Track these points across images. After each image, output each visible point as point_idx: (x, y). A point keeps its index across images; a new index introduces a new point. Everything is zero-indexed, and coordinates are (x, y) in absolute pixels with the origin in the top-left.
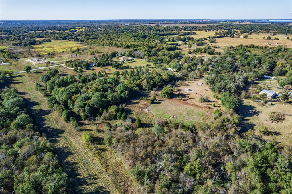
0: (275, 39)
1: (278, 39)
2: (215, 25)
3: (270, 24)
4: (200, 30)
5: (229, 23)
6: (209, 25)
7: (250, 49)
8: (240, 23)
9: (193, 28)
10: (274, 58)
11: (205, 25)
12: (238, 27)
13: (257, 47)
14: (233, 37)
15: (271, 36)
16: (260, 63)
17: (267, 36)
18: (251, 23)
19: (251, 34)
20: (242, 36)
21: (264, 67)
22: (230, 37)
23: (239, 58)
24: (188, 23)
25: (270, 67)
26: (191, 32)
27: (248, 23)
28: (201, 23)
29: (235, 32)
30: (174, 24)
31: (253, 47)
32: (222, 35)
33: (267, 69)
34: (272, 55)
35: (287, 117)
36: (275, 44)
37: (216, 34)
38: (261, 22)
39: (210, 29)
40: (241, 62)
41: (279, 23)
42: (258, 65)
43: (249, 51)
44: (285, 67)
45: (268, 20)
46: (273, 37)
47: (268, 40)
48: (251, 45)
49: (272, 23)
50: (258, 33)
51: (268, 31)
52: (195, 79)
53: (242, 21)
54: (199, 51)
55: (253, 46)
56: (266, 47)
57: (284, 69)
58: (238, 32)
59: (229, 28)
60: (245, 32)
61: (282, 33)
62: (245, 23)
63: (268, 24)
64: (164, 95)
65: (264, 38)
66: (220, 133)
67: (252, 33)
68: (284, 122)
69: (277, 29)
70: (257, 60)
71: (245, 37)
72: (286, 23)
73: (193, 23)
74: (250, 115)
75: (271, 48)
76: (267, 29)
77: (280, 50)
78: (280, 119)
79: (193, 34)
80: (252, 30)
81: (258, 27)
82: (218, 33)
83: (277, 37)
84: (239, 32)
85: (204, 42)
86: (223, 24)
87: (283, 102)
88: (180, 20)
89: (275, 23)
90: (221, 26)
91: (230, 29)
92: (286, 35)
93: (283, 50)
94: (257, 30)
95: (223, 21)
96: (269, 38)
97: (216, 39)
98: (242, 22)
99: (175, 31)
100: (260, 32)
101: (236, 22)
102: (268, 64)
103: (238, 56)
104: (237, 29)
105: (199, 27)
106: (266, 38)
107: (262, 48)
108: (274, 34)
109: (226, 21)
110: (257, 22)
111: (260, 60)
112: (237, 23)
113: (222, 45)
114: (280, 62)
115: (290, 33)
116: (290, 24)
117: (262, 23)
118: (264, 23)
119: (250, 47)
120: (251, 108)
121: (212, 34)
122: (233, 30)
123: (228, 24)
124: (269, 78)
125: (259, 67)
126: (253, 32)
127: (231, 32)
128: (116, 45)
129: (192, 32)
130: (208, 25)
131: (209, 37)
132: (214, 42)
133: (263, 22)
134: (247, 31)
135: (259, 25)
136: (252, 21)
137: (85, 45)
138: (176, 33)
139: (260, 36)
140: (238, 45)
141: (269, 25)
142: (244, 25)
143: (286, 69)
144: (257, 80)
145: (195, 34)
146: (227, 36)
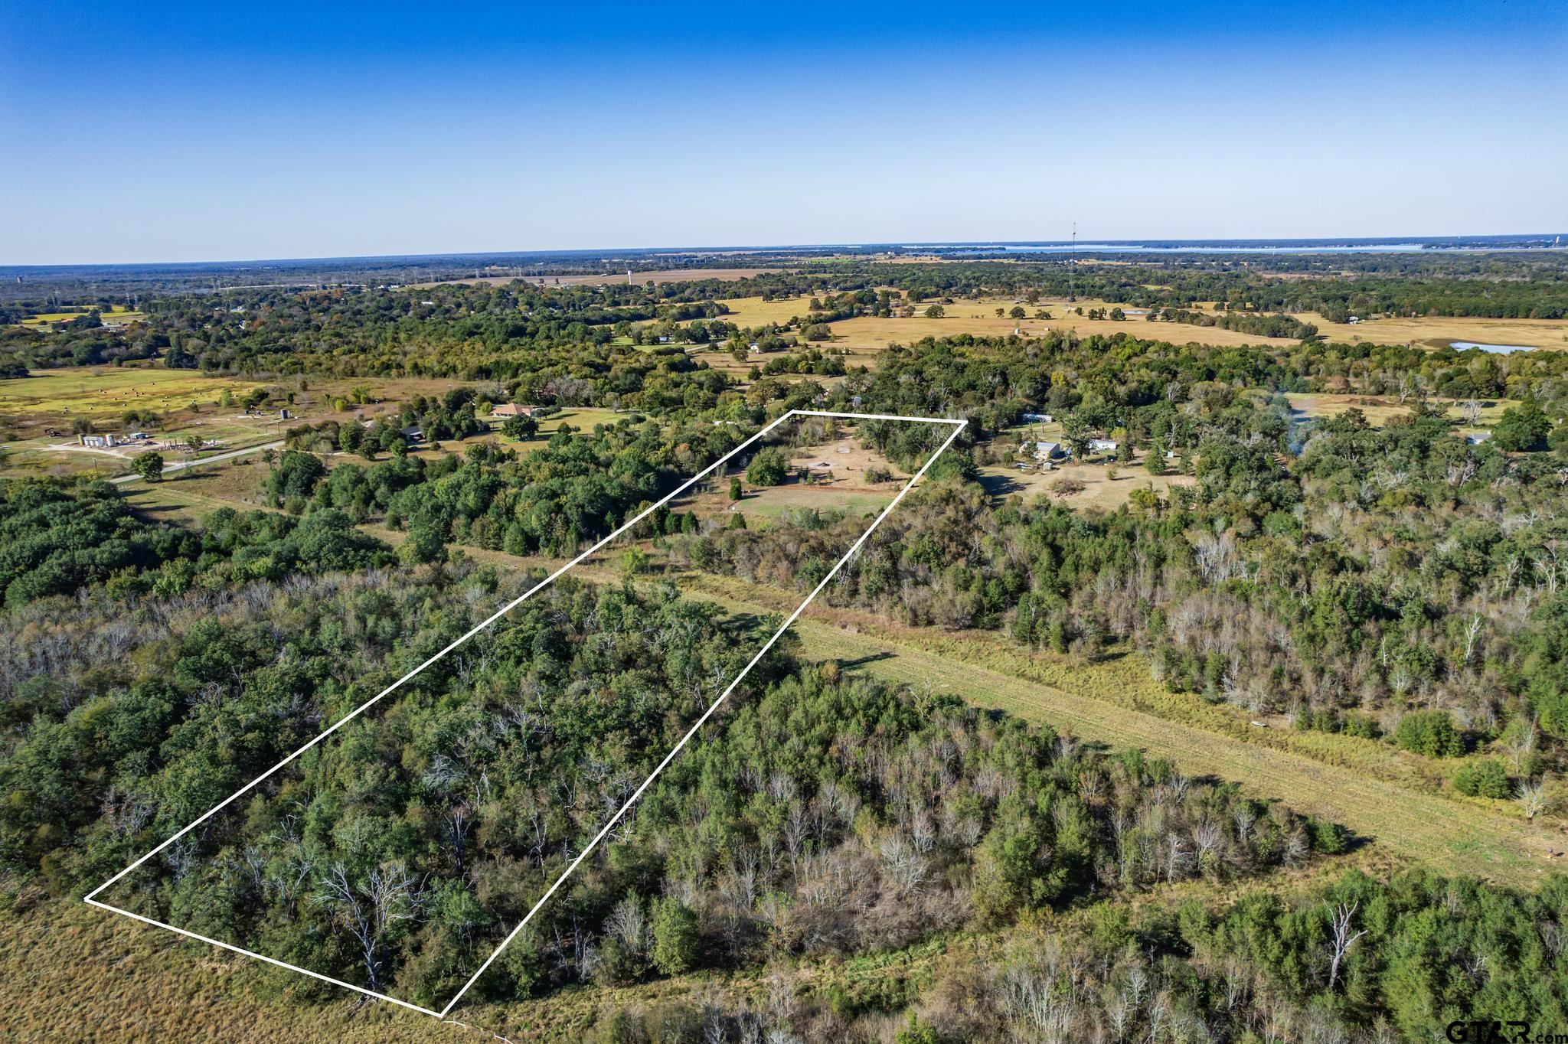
0: (1038, 317)
1: (1047, 316)
2: (790, 271)
3: (1012, 261)
4: (739, 297)
5: (845, 259)
6: (768, 274)
7: (963, 349)
8: (894, 261)
9: (702, 289)
10: (1042, 368)
11: (750, 274)
12: (891, 277)
13: (985, 342)
14: (888, 314)
15: (1022, 306)
16: (1005, 382)
17: (1009, 306)
18: (936, 260)
19: (951, 302)
20: (922, 309)
21: (1019, 392)
22: (876, 314)
23: (939, 373)
24: (662, 269)
25: (1036, 390)
26: (707, 306)
27: (925, 259)
28: (724, 267)
29: (887, 294)
30: (596, 273)
31: (971, 344)
32: (845, 309)
33: (1028, 397)
34: (1037, 361)
35: (1087, 486)
36: (1041, 331)
37: (816, 306)
38: (976, 253)
39: (780, 290)
40: (948, 384)
41: (1043, 257)
42: (1000, 389)
43: (962, 355)
44: (1074, 387)
45: (1002, 246)
46: (1030, 310)
47: (1016, 320)
48: (965, 336)
49: (1018, 257)
50: (976, 297)
51: (1010, 289)
52: (822, 439)
53: (899, 251)
54: (789, 369)
55: (971, 339)
56: (1013, 340)
57: (1073, 391)
58: (899, 297)
59: (859, 281)
60: (927, 296)
61: (1058, 294)
62: (912, 261)
63: (1005, 261)
64: (762, 478)
65: (1001, 312)
66: (951, 506)
67: (955, 299)
68: (1084, 493)
69: (1040, 281)
70: (994, 376)
71: (933, 313)
72: (1067, 256)
73: (686, 266)
74: (1006, 491)
75: (1030, 343)
76: (1004, 279)
77: (1056, 347)
78: (1074, 490)
79: (716, 311)
80: (951, 285)
81: (968, 273)
82: (822, 302)
83: (1046, 309)
84: (904, 294)
85: (786, 337)
86: (824, 268)
87: (1077, 459)
88: (610, 254)
89: (1031, 256)
90: (821, 276)
91: (861, 287)
92: (1074, 300)
93: (1065, 345)
94: (968, 286)
95: (816, 254)
96: (1018, 313)
97: (830, 325)
98: (898, 254)
99: (627, 302)
100: (980, 294)
101: (876, 256)
102: (1028, 384)
103: (931, 371)
104: (891, 283)
105: (730, 284)
106: (1007, 314)
107: (1001, 342)
108: (1033, 299)
109: (828, 252)
110: (959, 254)
111: (1004, 375)
112: (881, 258)
113: (860, 345)
114: (1059, 374)
115: (1083, 294)
116: (1083, 262)
117: (980, 257)
118: (987, 257)
119: (963, 344)
120: (1006, 480)
121: (800, 307)
122: (877, 290)
123: (846, 266)
124: (1038, 421)
125: (1003, 394)
126: (955, 294)
127: (874, 299)
128: (418, 370)
129: (712, 303)
130: (763, 271)
131: (795, 321)
132: (823, 337)
133: (984, 253)
134: (934, 289)
135: (970, 265)
136: (938, 251)
137: (260, 380)
138: (643, 312)
139: (987, 308)
140: (917, 341)
141: (1009, 265)
142: (913, 266)
143: (1078, 390)
144: (1005, 427)
145: (725, 311)
146: (861, 313)
